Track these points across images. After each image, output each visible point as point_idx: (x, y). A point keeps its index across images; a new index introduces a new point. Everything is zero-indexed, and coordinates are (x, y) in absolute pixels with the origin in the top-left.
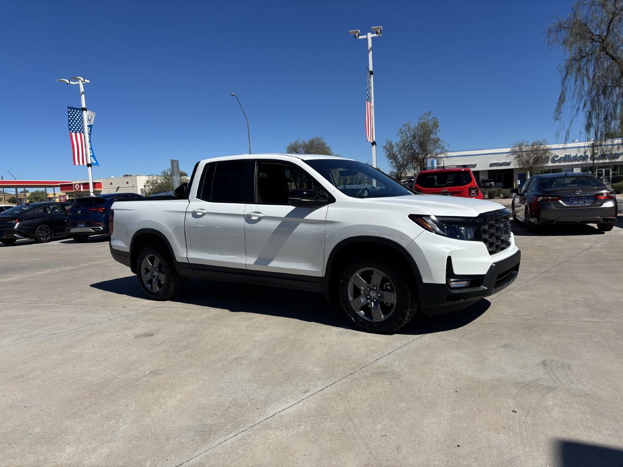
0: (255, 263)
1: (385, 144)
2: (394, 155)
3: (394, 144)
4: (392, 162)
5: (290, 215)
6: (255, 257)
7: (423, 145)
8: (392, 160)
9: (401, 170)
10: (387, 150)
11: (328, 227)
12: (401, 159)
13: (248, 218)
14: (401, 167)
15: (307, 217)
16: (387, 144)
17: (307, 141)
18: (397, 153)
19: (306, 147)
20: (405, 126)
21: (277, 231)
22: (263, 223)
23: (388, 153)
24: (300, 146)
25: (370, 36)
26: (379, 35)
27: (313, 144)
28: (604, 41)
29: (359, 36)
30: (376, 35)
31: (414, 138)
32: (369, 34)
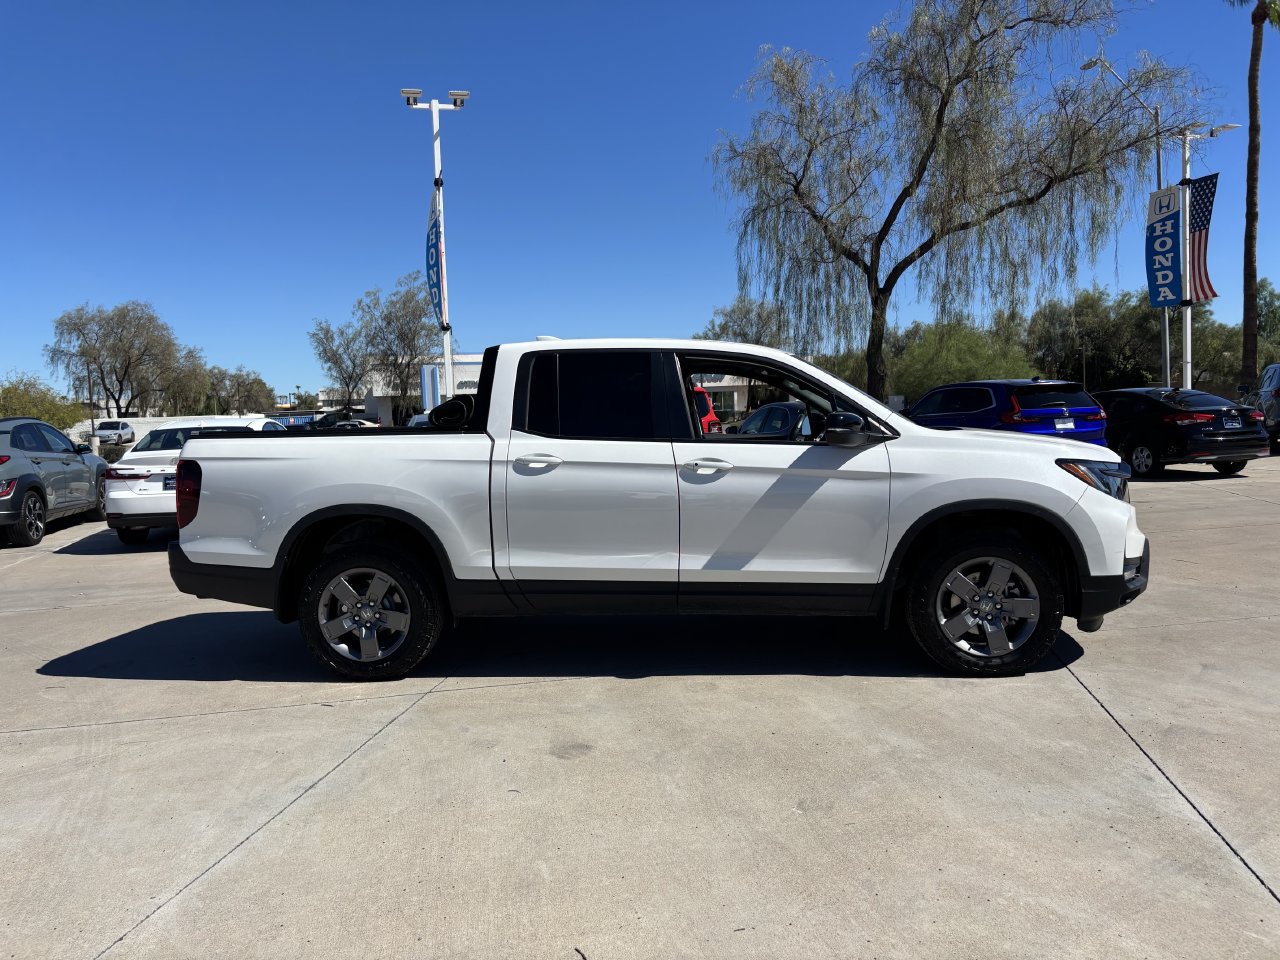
0: (705, 567)
1: (313, 330)
2: (335, 354)
3: (334, 328)
4: (330, 369)
5: (799, 463)
6: (703, 553)
7: (407, 339)
8: (329, 364)
9: (351, 387)
10: (320, 342)
11: (897, 484)
12: (349, 363)
13: (688, 473)
14: (351, 379)
15: (844, 468)
16: (318, 328)
18: (341, 350)
19: (108, 323)
20: (368, 294)
21: (770, 498)
22: (726, 481)
23: (322, 349)
24: (93, 319)
25: (436, 106)
26: (458, 108)
27: (125, 317)
28: (799, 183)
29: (416, 102)
30: (451, 107)
31: (389, 323)
32: (435, 103)
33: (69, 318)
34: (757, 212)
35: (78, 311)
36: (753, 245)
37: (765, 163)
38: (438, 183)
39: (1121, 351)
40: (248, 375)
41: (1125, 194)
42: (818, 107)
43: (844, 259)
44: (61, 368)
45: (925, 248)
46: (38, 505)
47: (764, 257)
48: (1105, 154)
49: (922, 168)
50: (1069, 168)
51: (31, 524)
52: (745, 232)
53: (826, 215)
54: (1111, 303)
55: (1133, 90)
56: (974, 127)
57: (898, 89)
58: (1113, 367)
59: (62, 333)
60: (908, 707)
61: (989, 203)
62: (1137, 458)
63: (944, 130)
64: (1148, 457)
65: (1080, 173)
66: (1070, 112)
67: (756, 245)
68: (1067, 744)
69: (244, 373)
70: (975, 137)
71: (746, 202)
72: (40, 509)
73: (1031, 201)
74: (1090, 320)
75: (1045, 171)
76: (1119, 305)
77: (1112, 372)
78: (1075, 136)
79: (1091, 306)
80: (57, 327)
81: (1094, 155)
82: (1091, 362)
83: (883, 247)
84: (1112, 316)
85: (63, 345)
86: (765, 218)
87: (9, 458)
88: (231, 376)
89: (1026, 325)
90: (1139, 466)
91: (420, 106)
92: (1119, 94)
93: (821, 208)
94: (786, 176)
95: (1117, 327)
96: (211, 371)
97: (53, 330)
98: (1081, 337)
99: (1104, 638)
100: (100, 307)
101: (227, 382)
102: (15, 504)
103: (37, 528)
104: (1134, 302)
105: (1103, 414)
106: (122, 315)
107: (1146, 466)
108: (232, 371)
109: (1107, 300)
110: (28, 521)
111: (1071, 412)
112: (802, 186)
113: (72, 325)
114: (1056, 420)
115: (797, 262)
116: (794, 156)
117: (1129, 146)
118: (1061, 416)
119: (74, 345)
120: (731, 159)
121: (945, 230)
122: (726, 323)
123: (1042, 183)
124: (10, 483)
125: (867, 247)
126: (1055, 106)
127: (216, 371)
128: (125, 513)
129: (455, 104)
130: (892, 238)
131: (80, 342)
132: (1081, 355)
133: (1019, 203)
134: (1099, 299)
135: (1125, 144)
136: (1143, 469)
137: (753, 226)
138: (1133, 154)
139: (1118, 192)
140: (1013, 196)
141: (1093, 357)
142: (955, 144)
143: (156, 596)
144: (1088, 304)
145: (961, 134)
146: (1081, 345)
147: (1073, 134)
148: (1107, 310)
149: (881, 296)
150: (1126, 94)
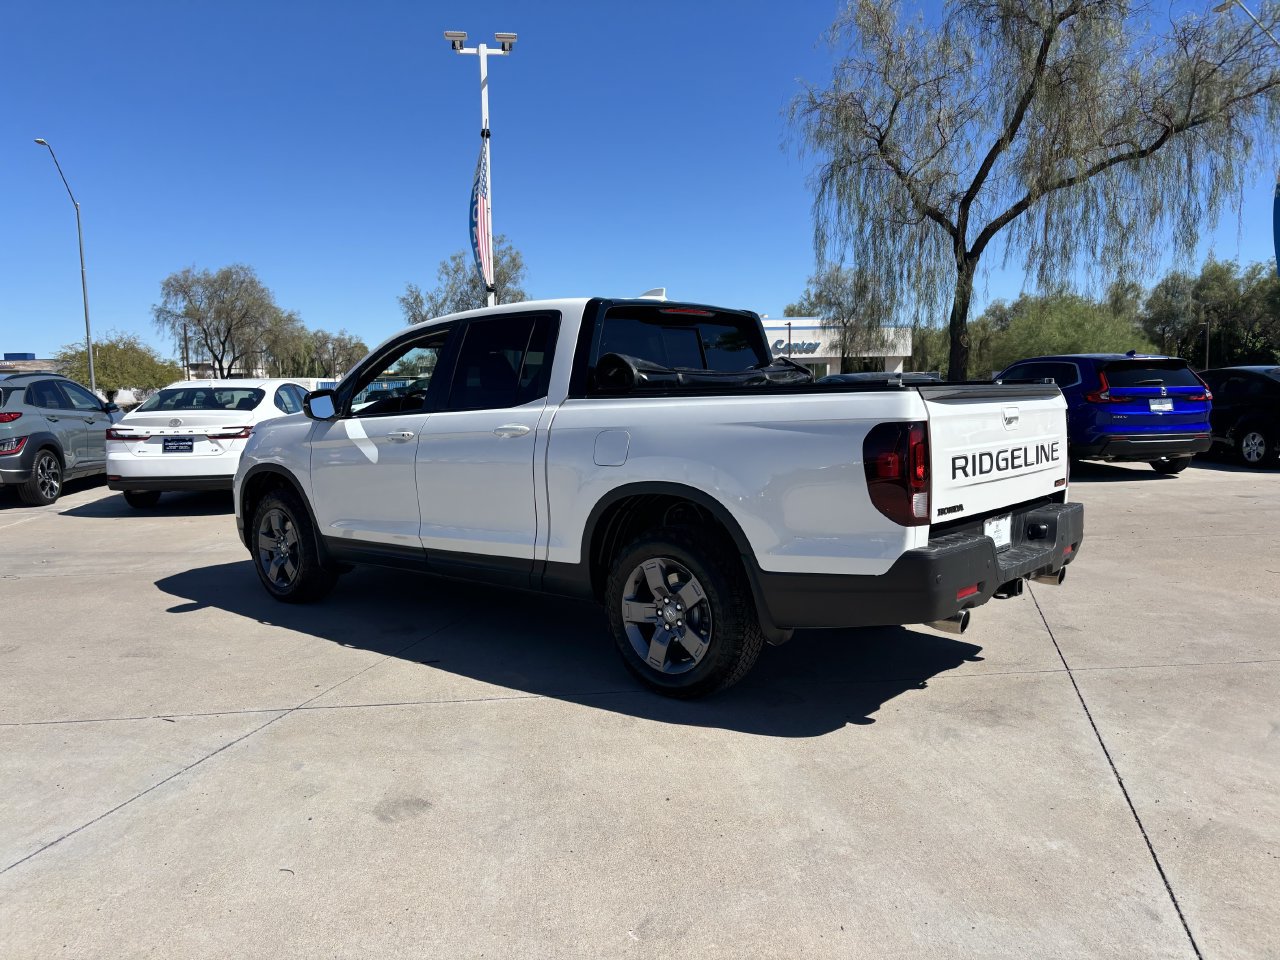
1: (404, 294)
2: (424, 319)
3: (423, 295)
10: (410, 307)
16: (408, 293)
17: (214, 272)
19: (212, 286)
20: (454, 259)
23: (411, 314)
24: (198, 281)
25: (484, 51)
26: (507, 53)
27: (228, 279)
28: (883, 138)
29: (462, 47)
30: (499, 52)
31: (474, 287)
32: (483, 47)
33: (175, 280)
34: (837, 168)
35: (184, 272)
36: (831, 205)
37: (845, 114)
38: (485, 134)
39: (1250, 329)
40: (350, 340)
41: (1255, 149)
42: (907, 53)
43: (928, 220)
44: (167, 328)
45: (1019, 208)
46: (53, 464)
47: (843, 218)
48: (1231, 100)
49: (1019, 117)
50: (1187, 116)
51: (44, 484)
52: (823, 191)
53: (911, 173)
54: (1241, 277)
55: (1266, 25)
56: (1080, 69)
57: (995, 27)
58: (1240, 346)
59: (168, 294)
60: (861, 767)
61: (1095, 158)
62: (1248, 445)
63: (1046, 73)
64: (1261, 444)
65: (1200, 122)
66: (1191, 52)
67: (834, 203)
68: (1054, 846)
69: (347, 337)
70: (1080, 80)
71: (825, 157)
72: (55, 468)
73: (1143, 154)
74: (1216, 294)
75: (1161, 120)
76: (1248, 278)
77: (1239, 351)
78: (1196, 79)
79: (1218, 279)
80: (163, 289)
81: (1217, 101)
82: (1216, 339)
83: (973, 206)
84: (1242, 290)
85: (169, 306)
86: (844, 174)
87: (21, 414)
88: (334, 340)
89: (1145, 297)
90: (1249, 454)
91: (466, 51)
92: (1249, 31)
93: (906, 164)
94: (869, 130)
95: (1247, 301)
96: (315, 335)
97: (159, 291)
98: (1207, 313)
99: (1151, 677)
100: (206, 269)
101: (330, 346)
102: (25, 462)
103: (52, 488)
104: (1264, 275)
105: (1209, 394)
106: (226, 277)
107: (1258, 455)
108: (336, 335)
109: (1237, 272)
110: (40, 481)
111: (1169, 390)
112: (886, 140)
113: (178, 287)
114: (1151, 401)
115: (879, 223)
116: (879, 107)
117: (1259, 90)
118: (1157, 396)
119: (179, 306)
120: (810, 111)
121: (1044, 188)
122: (821, 292)
123: (1157, 133)
124: (20, 440)
125: (956, 207)
126: (1174, 46)
127: (320, 334)
128: (123, 475)
129: (503, 49)
130: (983, 198)
131: (185, 303)
132: (1205, 332)
133: (1131, 155)
134: (1228, 270)
135: (1255, 89)
136: (1255, 458)
137: (831, 185)
138: (1263, 100)
139: (1247, 145)
140: (1124, 149)
141: (1219, 334)
142: (1058, 90)
143: (112, 568)
144: (1216, 276)
145: (1064, 77)
146: (1206, 321)
147: (1194, 76)
148: (1237, 283)
149: (968, 261)
150: (1256, 31)
